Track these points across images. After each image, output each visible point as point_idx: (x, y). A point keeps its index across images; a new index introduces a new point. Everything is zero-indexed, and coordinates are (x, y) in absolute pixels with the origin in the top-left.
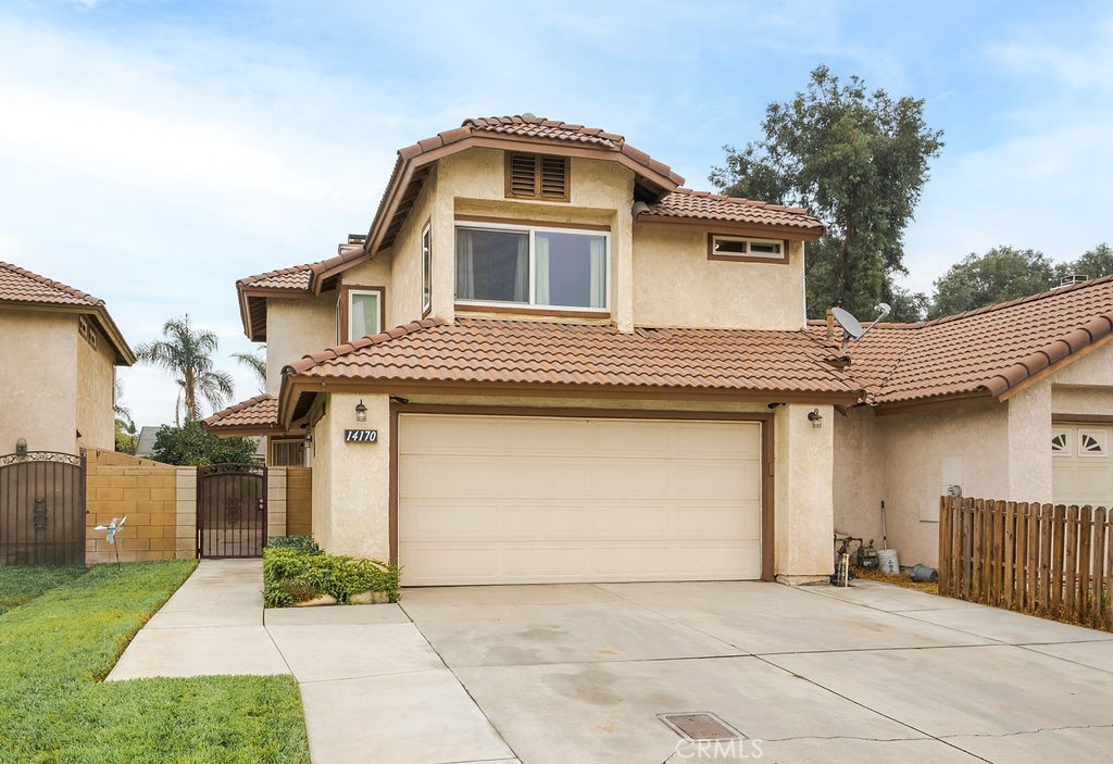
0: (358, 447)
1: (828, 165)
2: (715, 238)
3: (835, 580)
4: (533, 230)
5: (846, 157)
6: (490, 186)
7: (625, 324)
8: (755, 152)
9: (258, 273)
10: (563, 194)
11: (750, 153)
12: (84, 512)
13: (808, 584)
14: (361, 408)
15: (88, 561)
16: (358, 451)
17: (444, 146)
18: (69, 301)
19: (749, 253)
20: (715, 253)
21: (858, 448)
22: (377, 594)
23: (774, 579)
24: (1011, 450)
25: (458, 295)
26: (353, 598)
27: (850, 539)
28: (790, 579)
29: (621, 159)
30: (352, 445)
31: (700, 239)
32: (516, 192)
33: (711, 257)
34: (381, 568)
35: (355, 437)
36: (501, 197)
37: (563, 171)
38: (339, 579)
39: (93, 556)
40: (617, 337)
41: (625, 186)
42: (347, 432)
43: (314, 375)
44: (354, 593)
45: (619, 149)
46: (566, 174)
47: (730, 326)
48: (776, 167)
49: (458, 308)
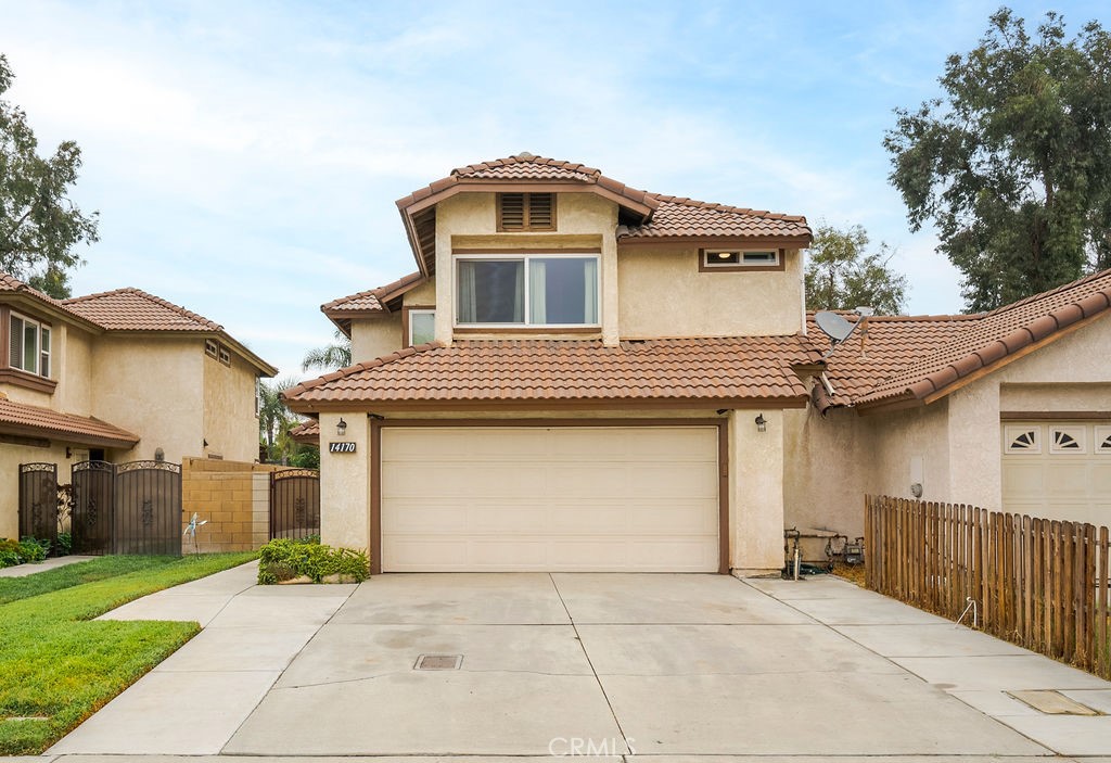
0: (341, 456)
1: (1009, 119)
2: (706, 251)
3: (787, 573)
4: (527, 257)
5: (1029, 111)
6: (482, 223)
7: (611, 339)
8: (931, 112)
9: (342, 296)
10: (550, 224)
11: (925, 113)
12: (181, 511)
13: (757, 577)
14: (343, 425)
15: (184, 552)
16: (341, 460)
17: (434, 194)
18: (194, 328)
19: (743, 262)
20: (706, 265)
21: (849, 447)
22: (344, 576)
23: (730, 572)
24: (951, 449)
25: (460, 319)
26: (325, 579)
27: (837, 537)
28: (739, 572)
29: (597, 190)
30: (335, 455)
31: (691, 254)
32: (507, 226)
33: (702, 269)
34: (354, 555)
35: (338, 448)
36: (493, 232)
37: (549, 204)
38: (314, 563)
39: (187, 548)
40: (601, 351)
41: (610, 212)
42: (331, 444)
43: (301, 400)
44: (326, 574)
45: (593, 181)
46: (552, 207)
47: (720, 334)
48: (963, 124)
49: (456, 331)
